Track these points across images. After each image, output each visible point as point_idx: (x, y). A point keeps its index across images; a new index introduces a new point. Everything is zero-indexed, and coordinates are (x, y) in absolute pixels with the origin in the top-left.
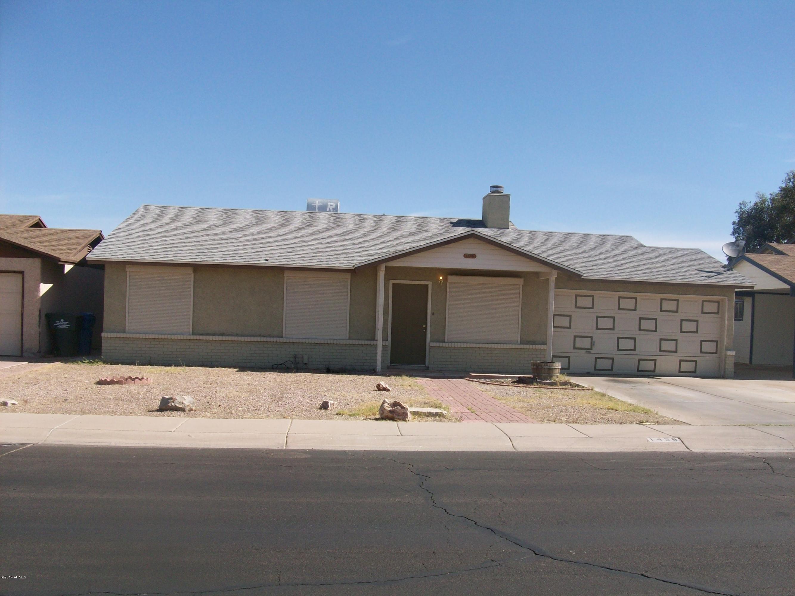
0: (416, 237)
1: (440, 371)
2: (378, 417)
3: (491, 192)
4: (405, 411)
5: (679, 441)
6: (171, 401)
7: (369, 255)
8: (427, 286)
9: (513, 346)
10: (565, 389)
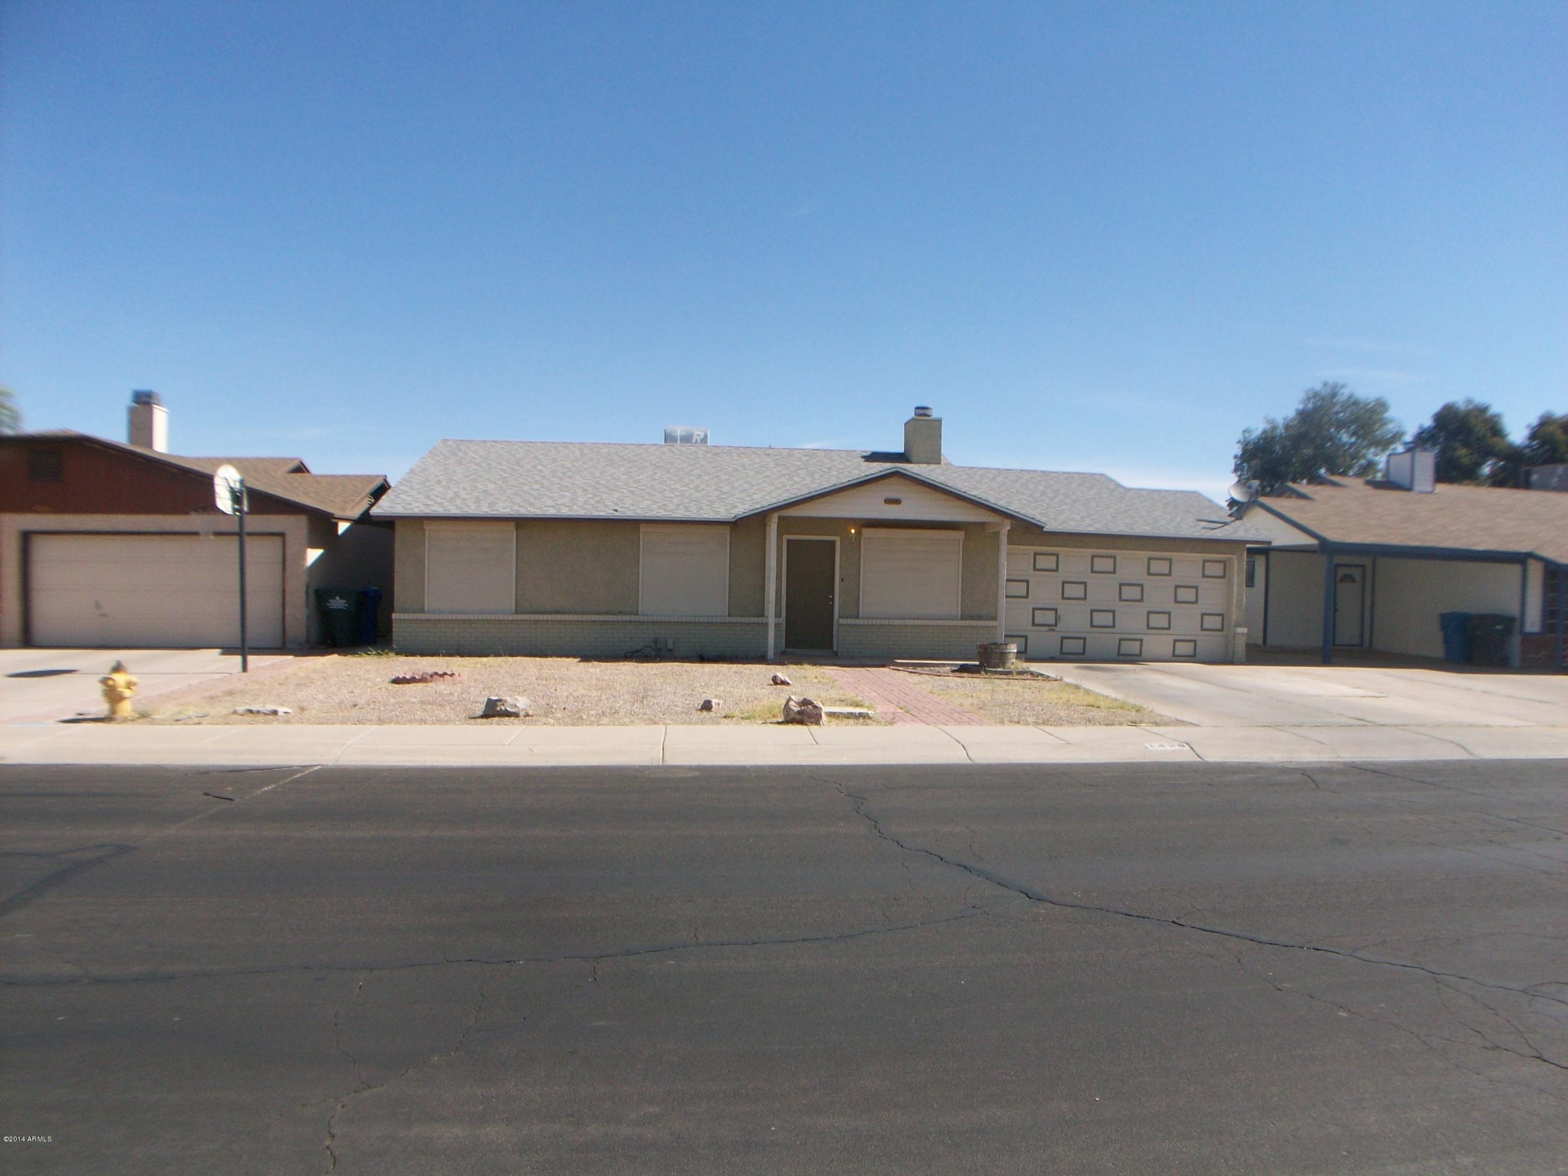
0: (817, 476)
1: (853, 658)
2: (780, 720)
3: (915, 414)
4: (818, 712)
5: (1187, 748)
6: (501, 703)
7: (755, 501)
8: (833, 543)
9: (952, 623)
10: (1025, 680)
